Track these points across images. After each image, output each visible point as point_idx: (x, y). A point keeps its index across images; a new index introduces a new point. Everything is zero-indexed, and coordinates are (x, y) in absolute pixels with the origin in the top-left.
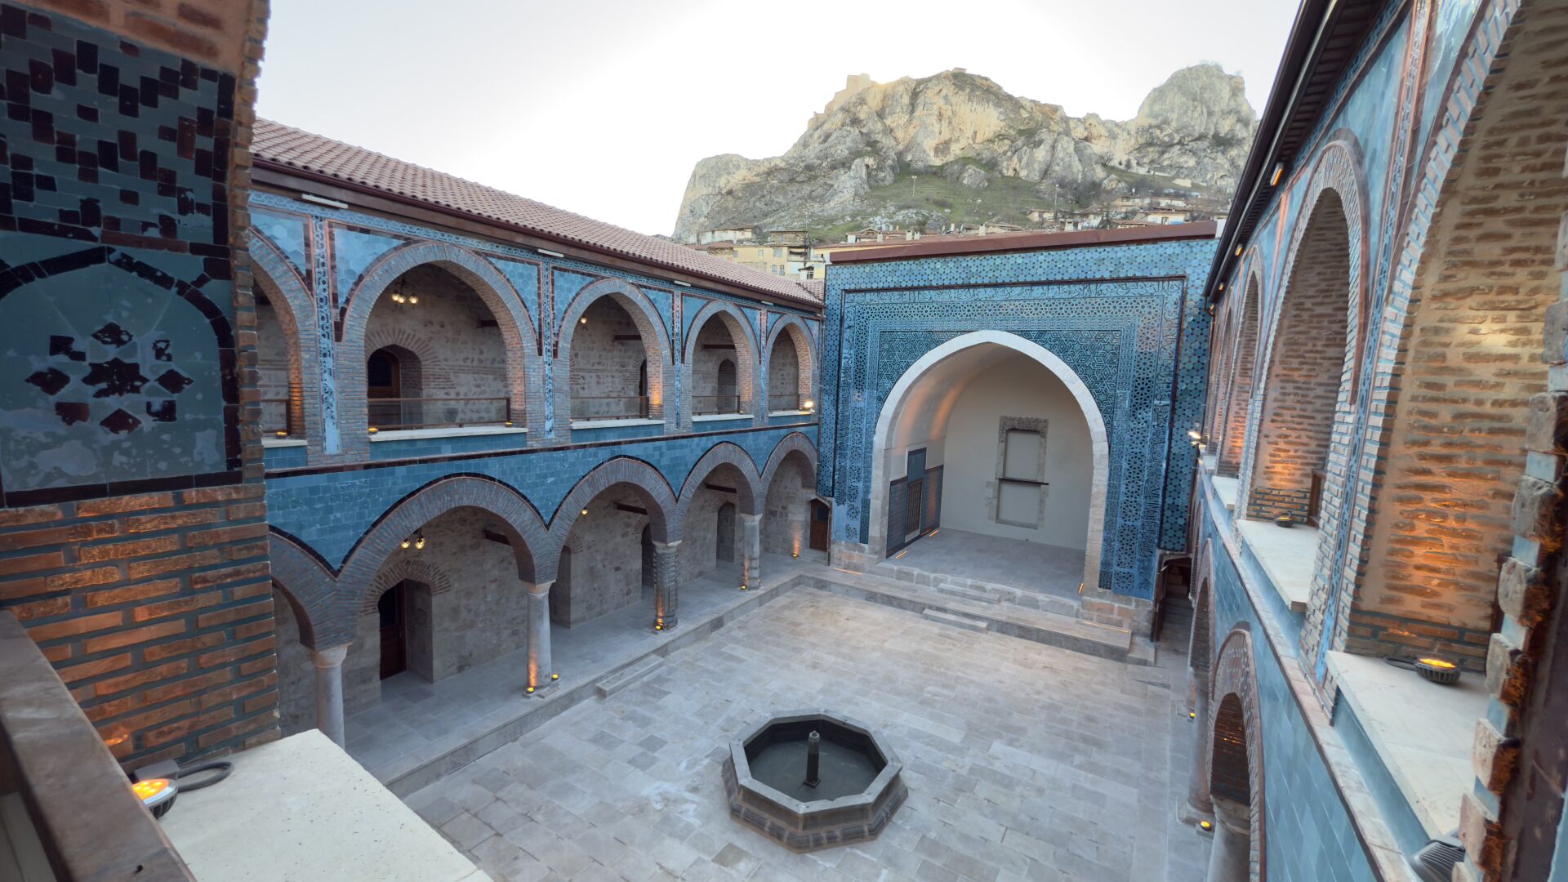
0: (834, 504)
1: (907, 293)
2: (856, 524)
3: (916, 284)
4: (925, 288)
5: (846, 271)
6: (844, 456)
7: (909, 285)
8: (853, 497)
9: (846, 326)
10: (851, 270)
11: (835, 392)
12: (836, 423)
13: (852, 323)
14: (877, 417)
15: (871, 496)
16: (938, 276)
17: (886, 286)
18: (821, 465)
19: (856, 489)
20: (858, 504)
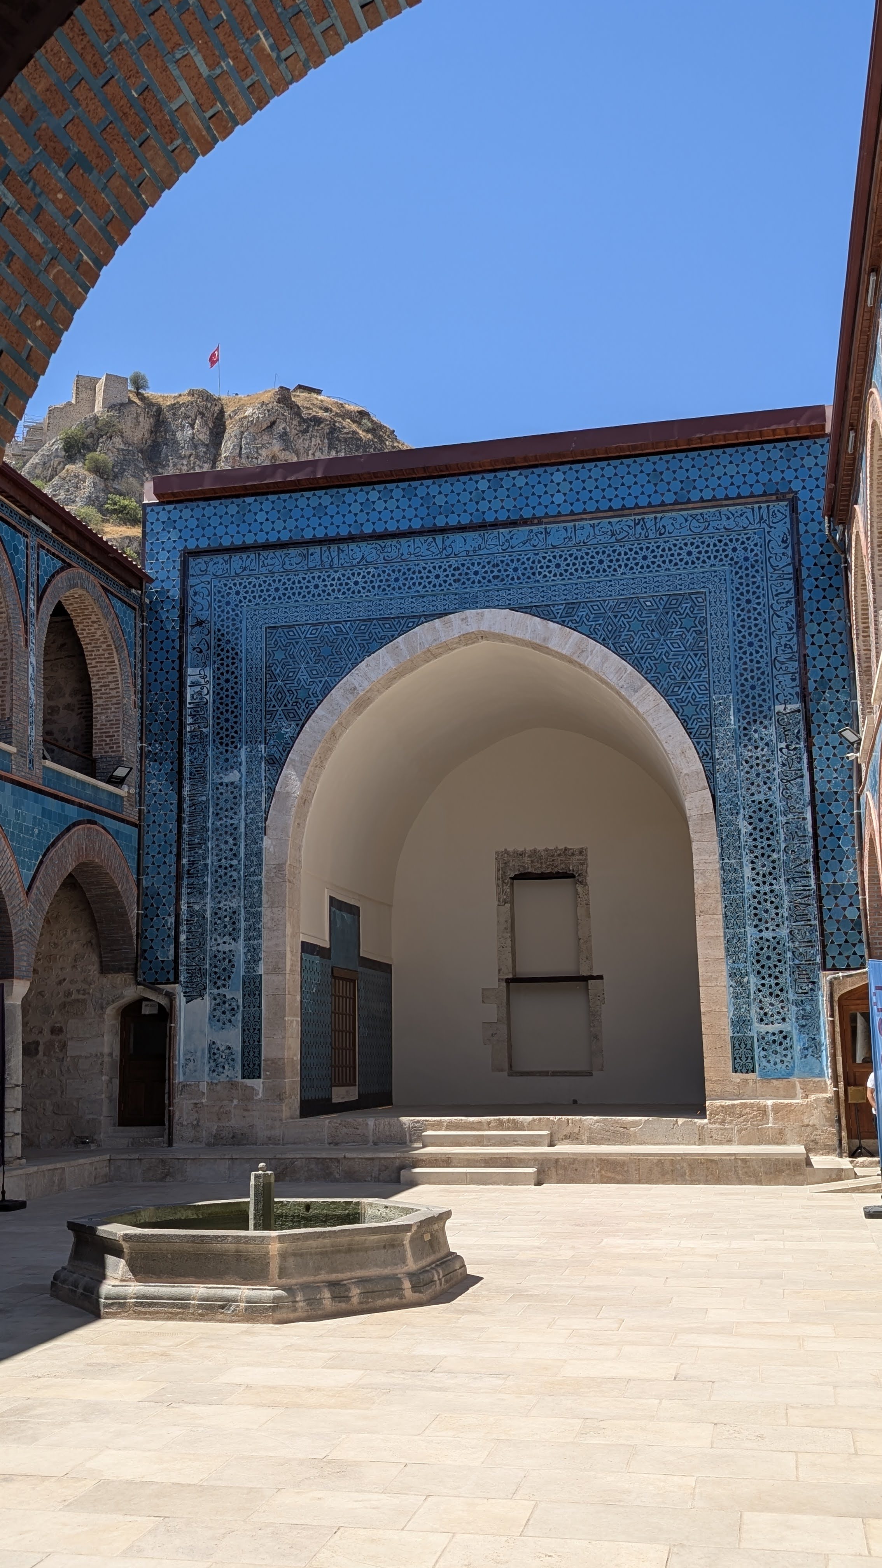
0: (181, 1000)
1: (316, 549)
2: (233, 1038)
3: (332, 533)
4: (351, 539)
5: (187, 513)
6: (197, 891)
7: (320, 534)
8: (223, 976)
9: (191, 621)
10: (198, 513)
11: (173, 754)
12: (180, 820)
13: (204, 615)
14: (269, 798)
15: (261, 969)
16: (374, 516)
17: (273, 539)
18: (147, 916)
19: (229, 957)
20: (236, 994)
